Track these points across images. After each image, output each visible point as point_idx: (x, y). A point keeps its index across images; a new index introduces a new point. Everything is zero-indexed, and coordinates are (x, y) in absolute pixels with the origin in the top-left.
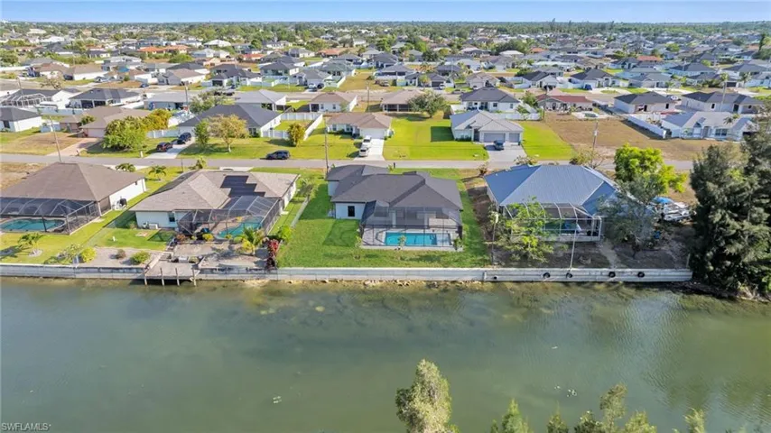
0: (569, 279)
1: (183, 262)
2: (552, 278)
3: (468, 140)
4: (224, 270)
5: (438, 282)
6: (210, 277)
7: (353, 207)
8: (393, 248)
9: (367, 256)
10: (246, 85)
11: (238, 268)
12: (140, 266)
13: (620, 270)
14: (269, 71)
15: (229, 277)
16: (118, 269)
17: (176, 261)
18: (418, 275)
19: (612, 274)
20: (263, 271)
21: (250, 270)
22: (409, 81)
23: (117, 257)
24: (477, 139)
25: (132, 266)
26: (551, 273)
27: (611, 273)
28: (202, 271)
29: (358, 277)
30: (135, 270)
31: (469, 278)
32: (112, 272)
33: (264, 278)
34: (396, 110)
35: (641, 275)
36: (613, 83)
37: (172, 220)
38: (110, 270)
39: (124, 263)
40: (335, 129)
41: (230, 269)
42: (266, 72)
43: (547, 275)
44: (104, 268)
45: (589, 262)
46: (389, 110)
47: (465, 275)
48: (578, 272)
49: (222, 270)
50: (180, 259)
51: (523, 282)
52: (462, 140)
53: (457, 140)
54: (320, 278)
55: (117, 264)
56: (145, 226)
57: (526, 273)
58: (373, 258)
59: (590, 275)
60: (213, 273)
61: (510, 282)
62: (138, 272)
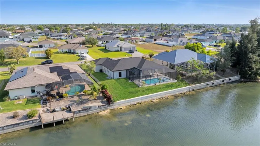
1: (58, 111)
3: (118, 51)
4: (87, 109)
6: (79, 115)
7: (121, 72)
8: (153, 85)
9: (146, 90)
11: (94, 107)
12: (34, 118)
13: (225, 79)
15: (90, 112)
16: (18, 124)
17: (54, 111)
18: (169, 93)
20: (106, 106)
21: (100, 106)
22: (68, 38)
23: (13, 117)
24: (121, 51)
25: (28, 120)
26: (209, 84)
27: (223, 80)
28: (74, 113)
29: (147, 100)
30: (31, 122)
32: (14, 127)
33: (107, 109)
35: (230, 79)
36: (136, 36)
37: (33, 91)
38: (12, 126)
39: (21, 119)
40: (63, 51)
41: (90, 108)
44: (7, 126)
47: (184, 90)
48: (215, 82)
49: (85, 110)
50: (56, 110)
52: (116, 51)
53: (114, 51)
54: (132, 103)
55: (15, 121)
56: (16, 98)
57: (202, 85)
58: (149, 90)
59: (218, 82)
60: (80, 113)
62: (33, 123)
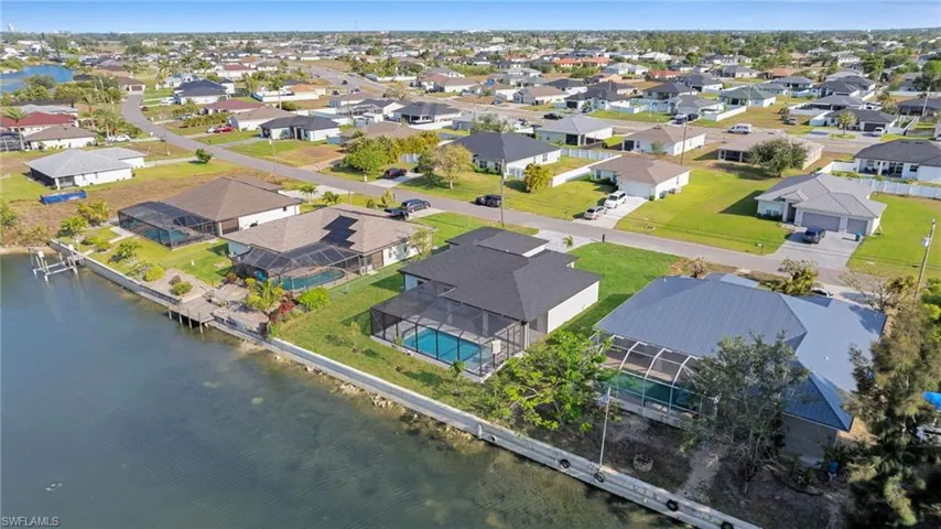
0: (597, 483)
1: (214, 303)
2: (571, 471)
3: (777, 218)
4: (232, 324)
5: (420, 415)
9: (366, 352)
10: (603, 110)
13: (687, 503)
14: (654, 94)
16: (163, 295)
17: (210, 301)
19: (673, 505)
20: (260, 336)
21: (251, 331)
22: (829, 120)
23: (172, 283)
24: (791, 220)
25: (173, 296)
26: (571, 463)
27: (670, 501)
29: (341, 377)
31: (461, 426)
32: (159, 298)
34: (738, 160)
35: (727, 526)
38: (158, 295)
39: (171, 290)
40: (599, 177)
42: (650, 94)
43: (565, 462)
44: (155, 291)
45: (648, 467)
46: (727, 159)
48: (614, 477)
50: (213, 300)
51: (531, 461)
52: (768, 217)
53: (760, 217)
54: (307, 363)
55: (166, 289)
56: (232, 256)
57: (535, 448)
58: (369, 356)
59: (635, 491)
61: (512, 452)
